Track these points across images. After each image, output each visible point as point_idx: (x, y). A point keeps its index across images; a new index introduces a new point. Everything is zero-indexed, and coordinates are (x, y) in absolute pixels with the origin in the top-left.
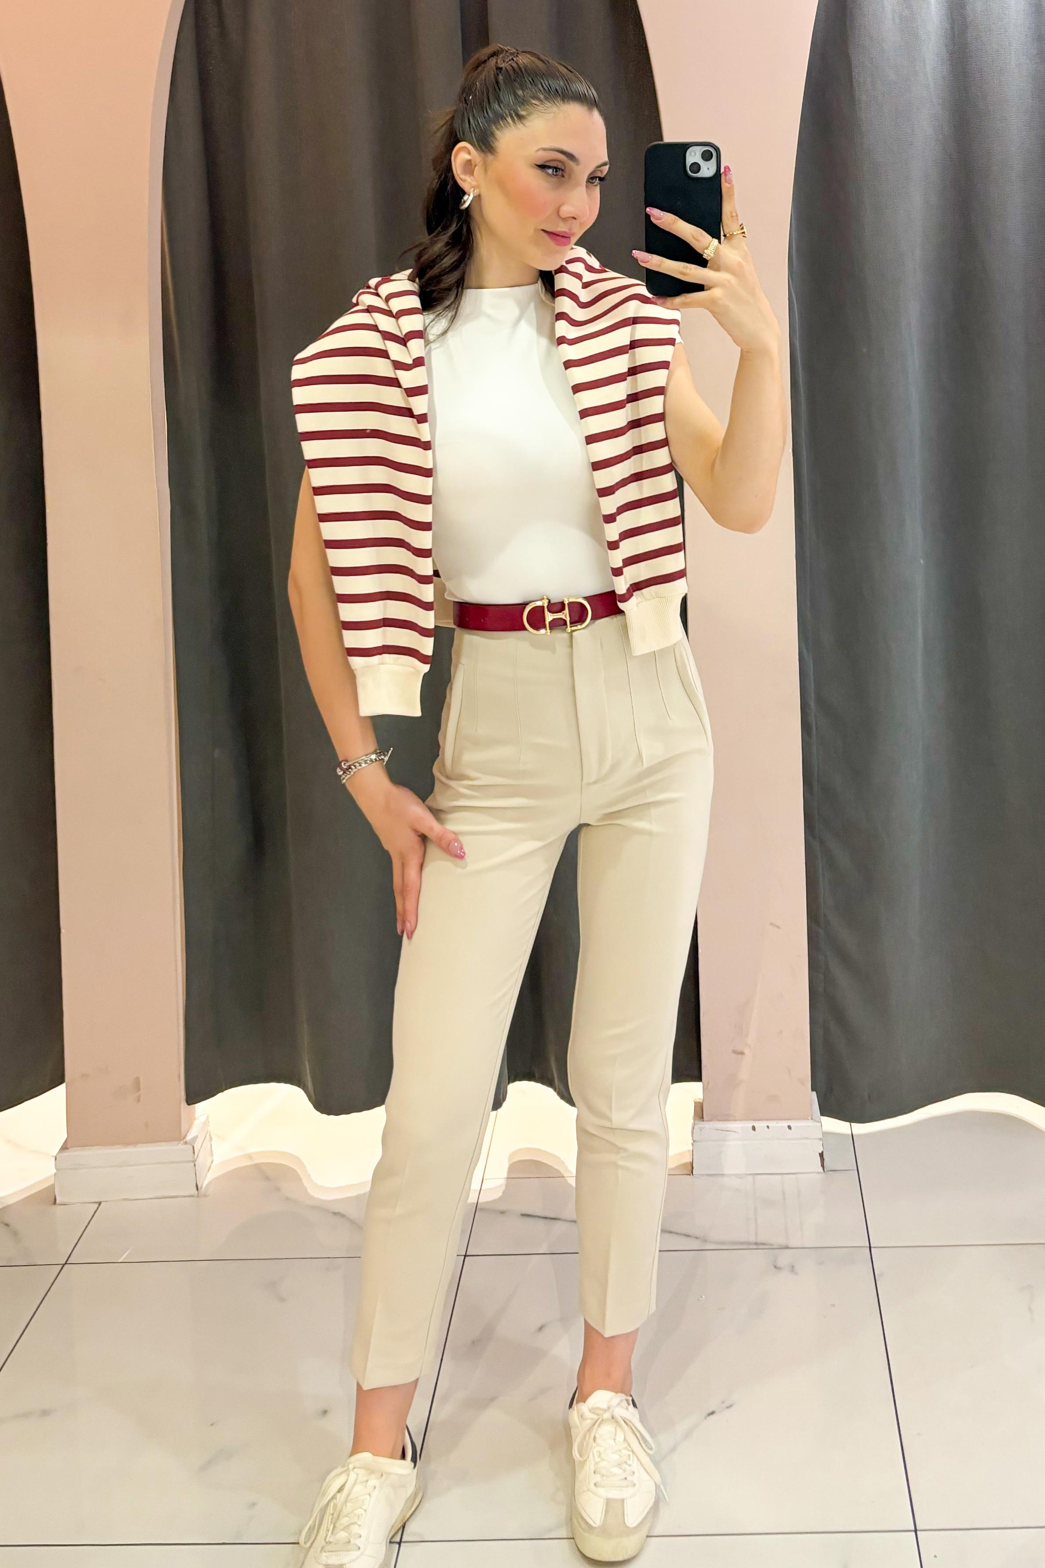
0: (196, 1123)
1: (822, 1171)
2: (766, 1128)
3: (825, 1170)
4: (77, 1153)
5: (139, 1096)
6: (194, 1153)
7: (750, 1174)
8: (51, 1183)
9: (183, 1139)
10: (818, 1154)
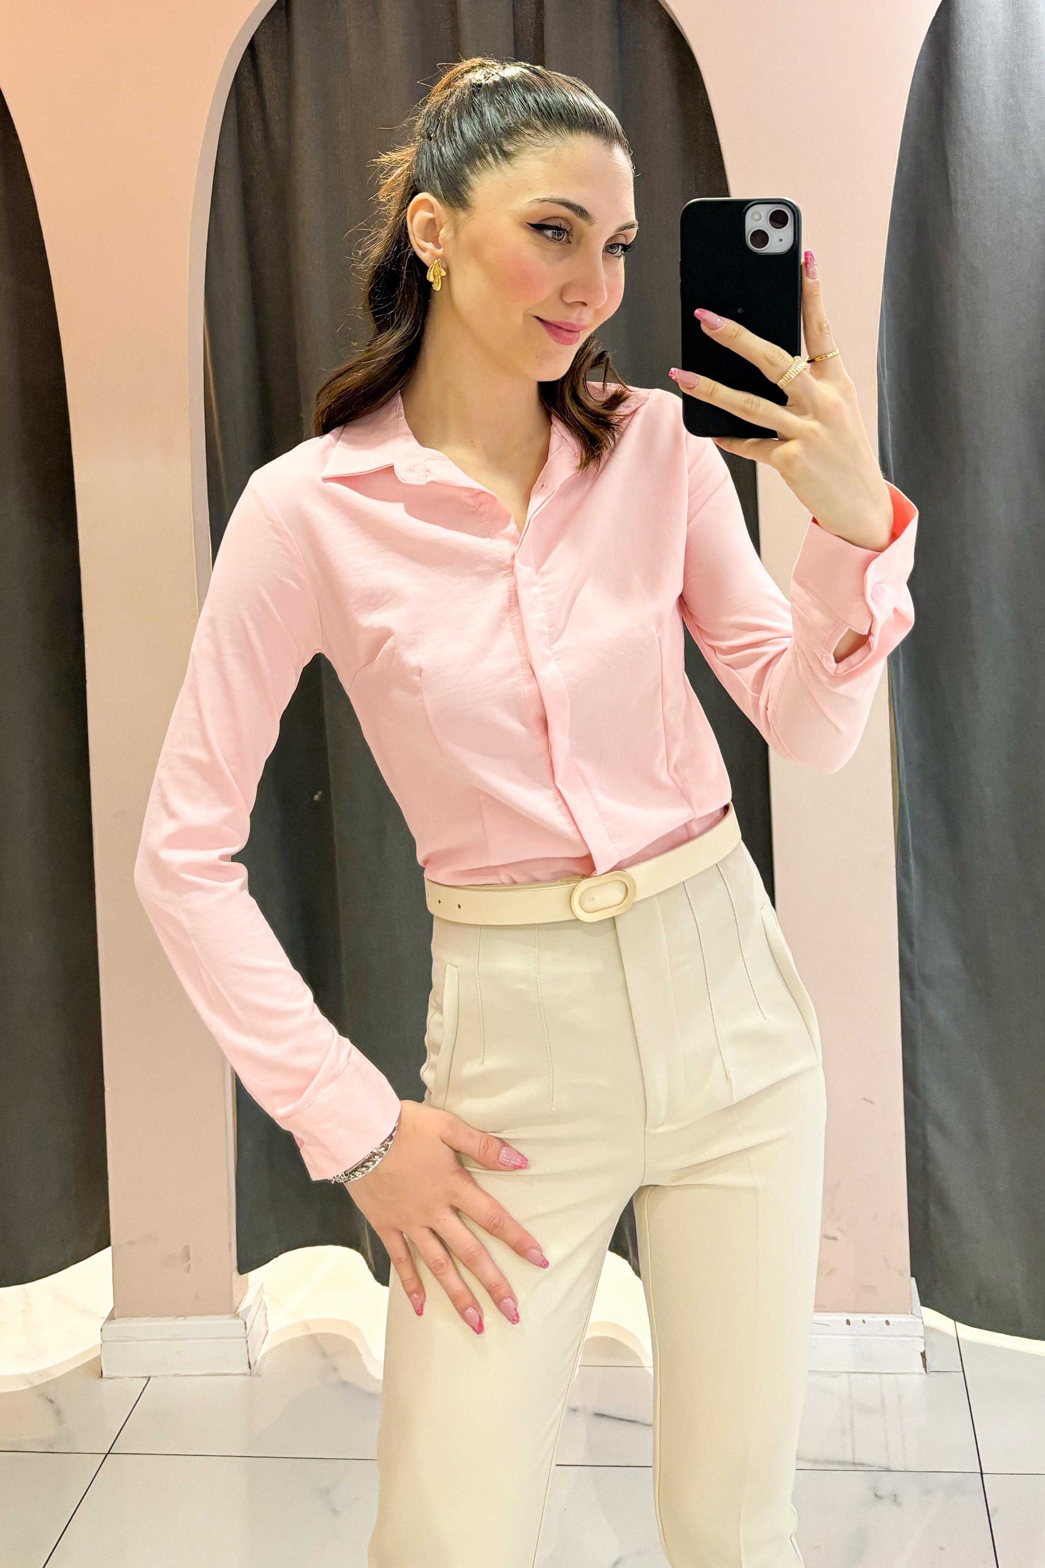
0: (250, 1290)
1: (924, 1372)
2: (862, 1323)
3: (927, 1369)
4: (124, 1325)
5: (189, 1266)
6: (246, 1328)
7: (845, 1372)
8: (96, 1355)
9: (235, 1312)
10: (919, 1353)
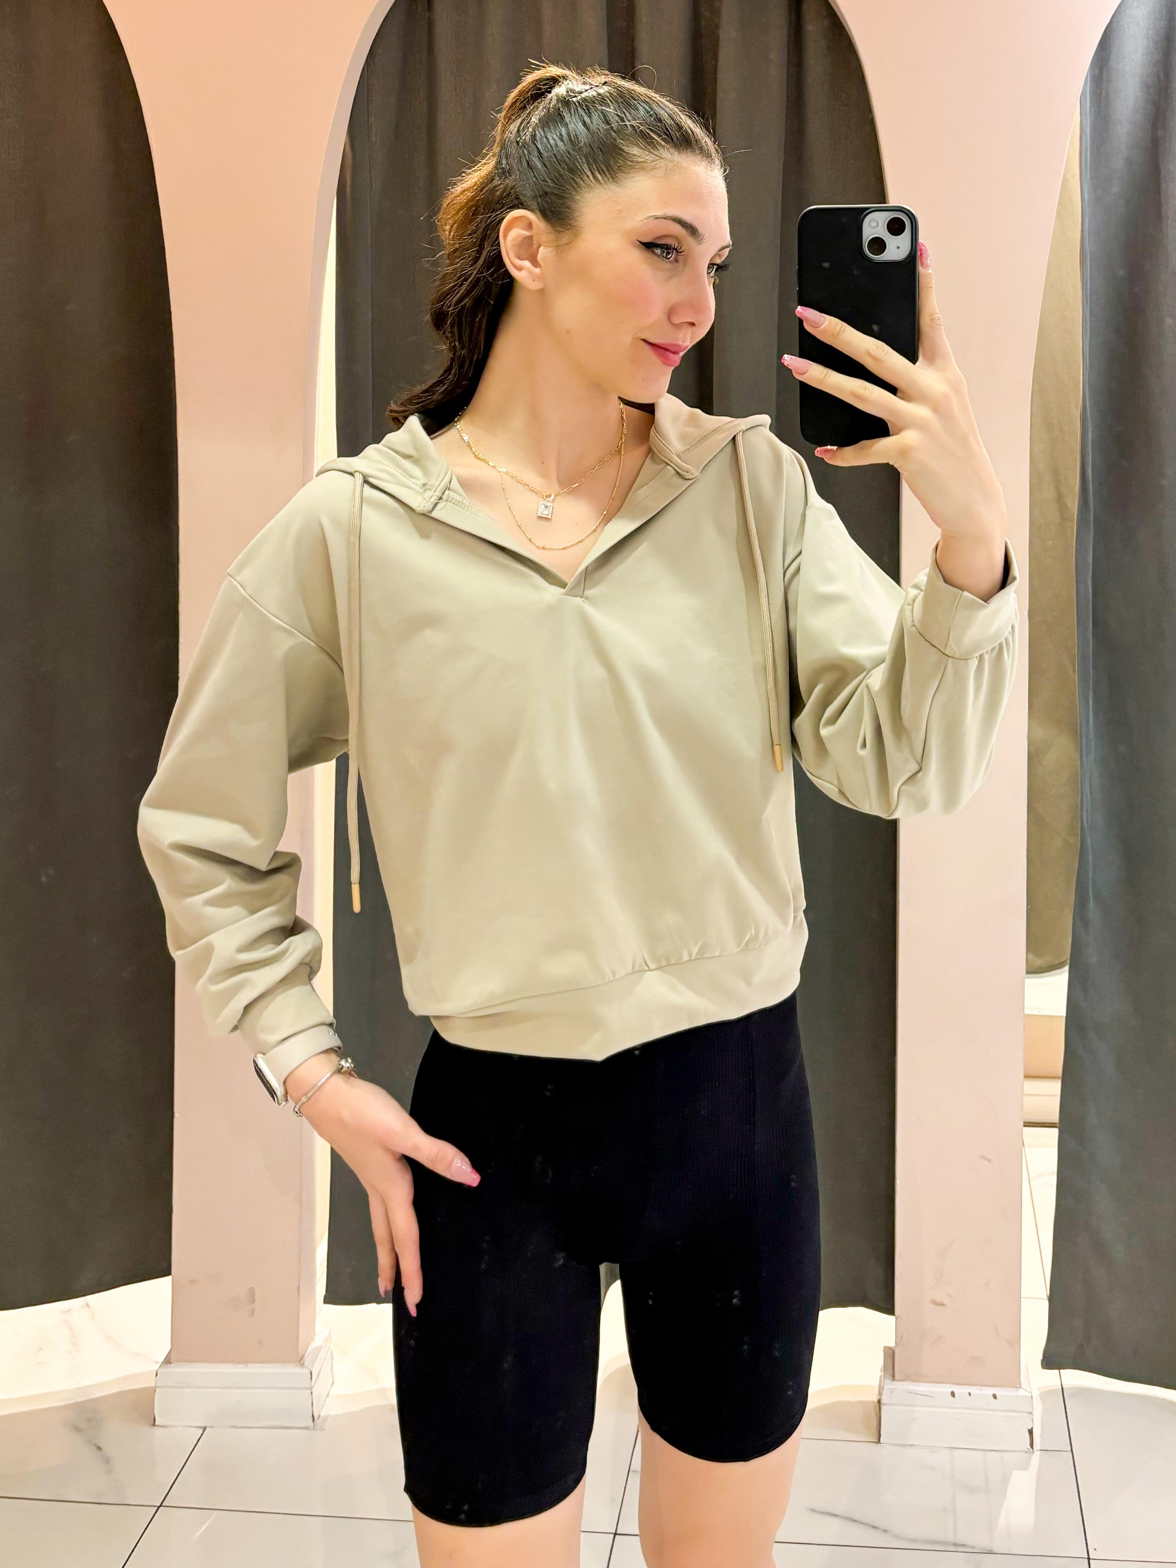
1: (1030, 1448)
2: (967, 1395)
3: (1035, 1447)
4: (180, 1370)
5: (253, 1310)
6: (311, 1378)
7: (949, 1448)
9: (300, 1361)
10: (1027, 1430)
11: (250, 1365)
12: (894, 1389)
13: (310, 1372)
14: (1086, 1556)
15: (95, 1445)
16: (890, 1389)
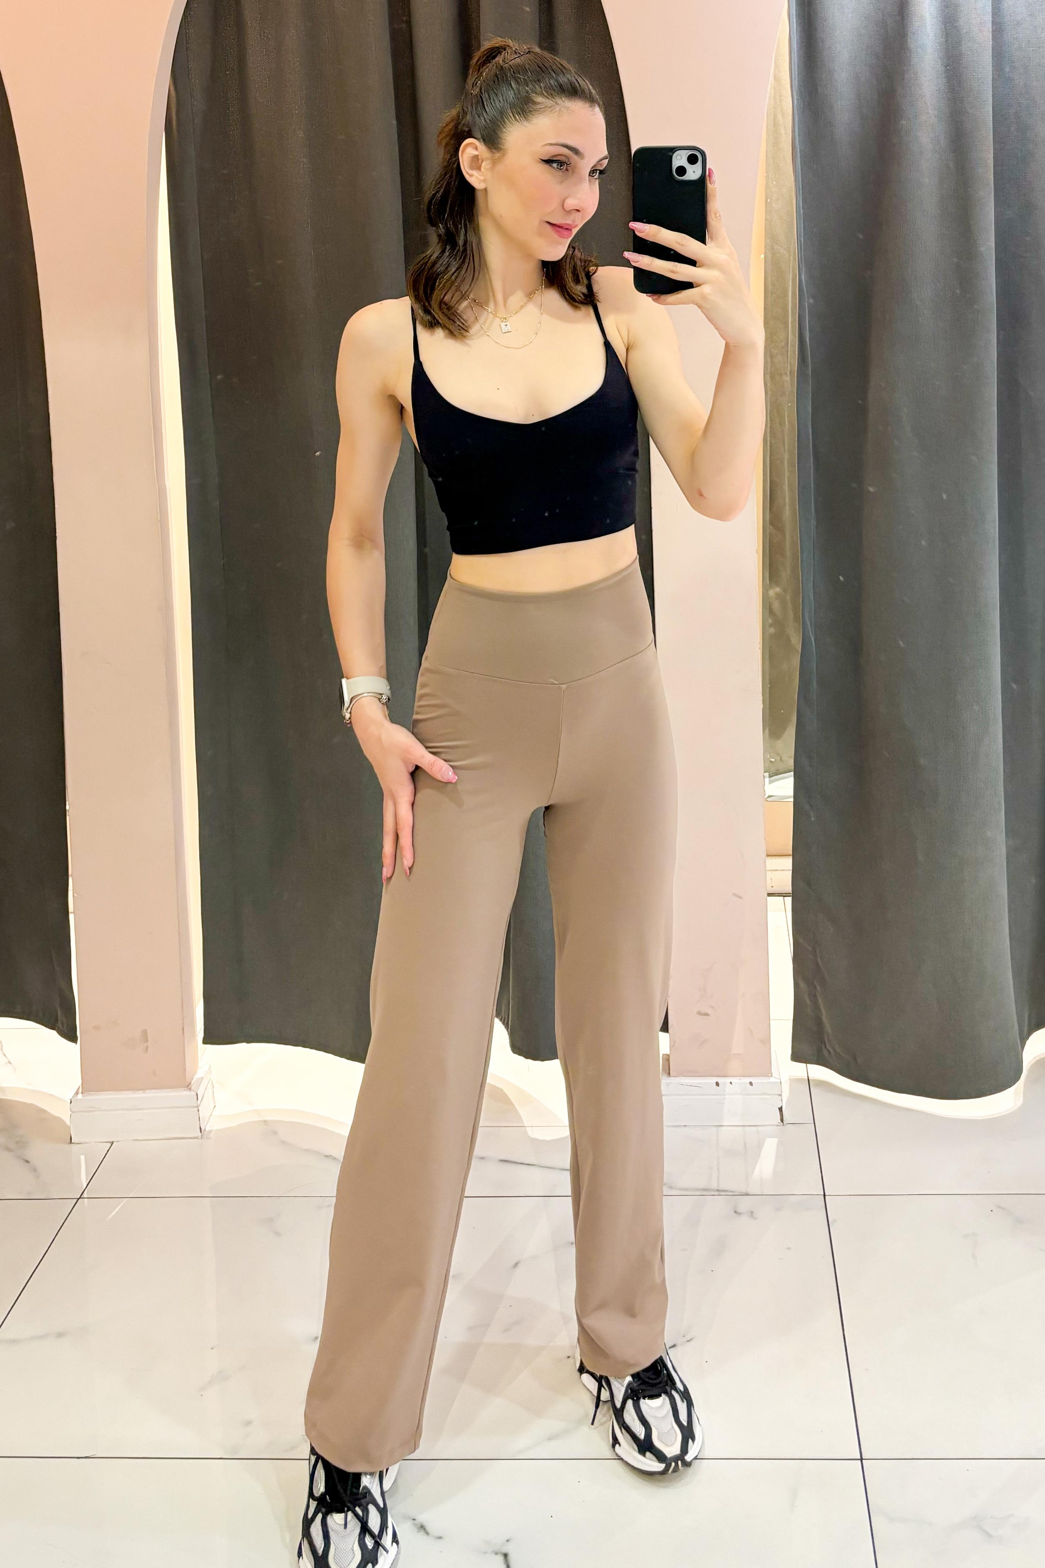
1: (781, 1123)
2: (729, 1084)
3: (784, 1122)
4: (90, 1097)
5: (147, 1047)
6: (198, 1099)
7: (714, 1126)
9: (188, 1086)
10: (778, 1108)
11: (147, 1091)
12: (670, 1083)
13: (196, 1094)
14: (823, 1194)
15: (24, 1159)
16: (667, 1083)
